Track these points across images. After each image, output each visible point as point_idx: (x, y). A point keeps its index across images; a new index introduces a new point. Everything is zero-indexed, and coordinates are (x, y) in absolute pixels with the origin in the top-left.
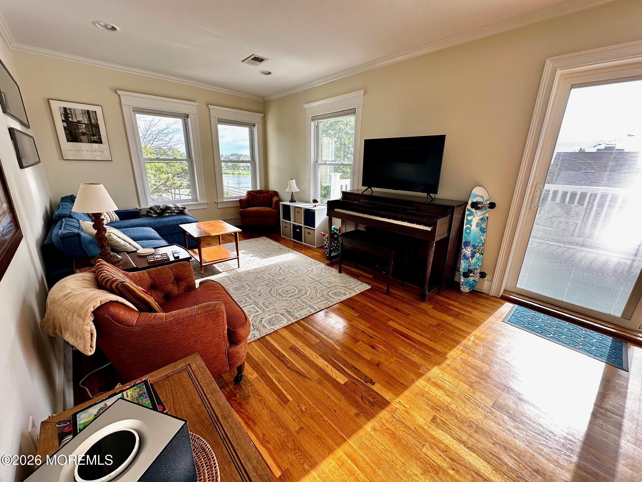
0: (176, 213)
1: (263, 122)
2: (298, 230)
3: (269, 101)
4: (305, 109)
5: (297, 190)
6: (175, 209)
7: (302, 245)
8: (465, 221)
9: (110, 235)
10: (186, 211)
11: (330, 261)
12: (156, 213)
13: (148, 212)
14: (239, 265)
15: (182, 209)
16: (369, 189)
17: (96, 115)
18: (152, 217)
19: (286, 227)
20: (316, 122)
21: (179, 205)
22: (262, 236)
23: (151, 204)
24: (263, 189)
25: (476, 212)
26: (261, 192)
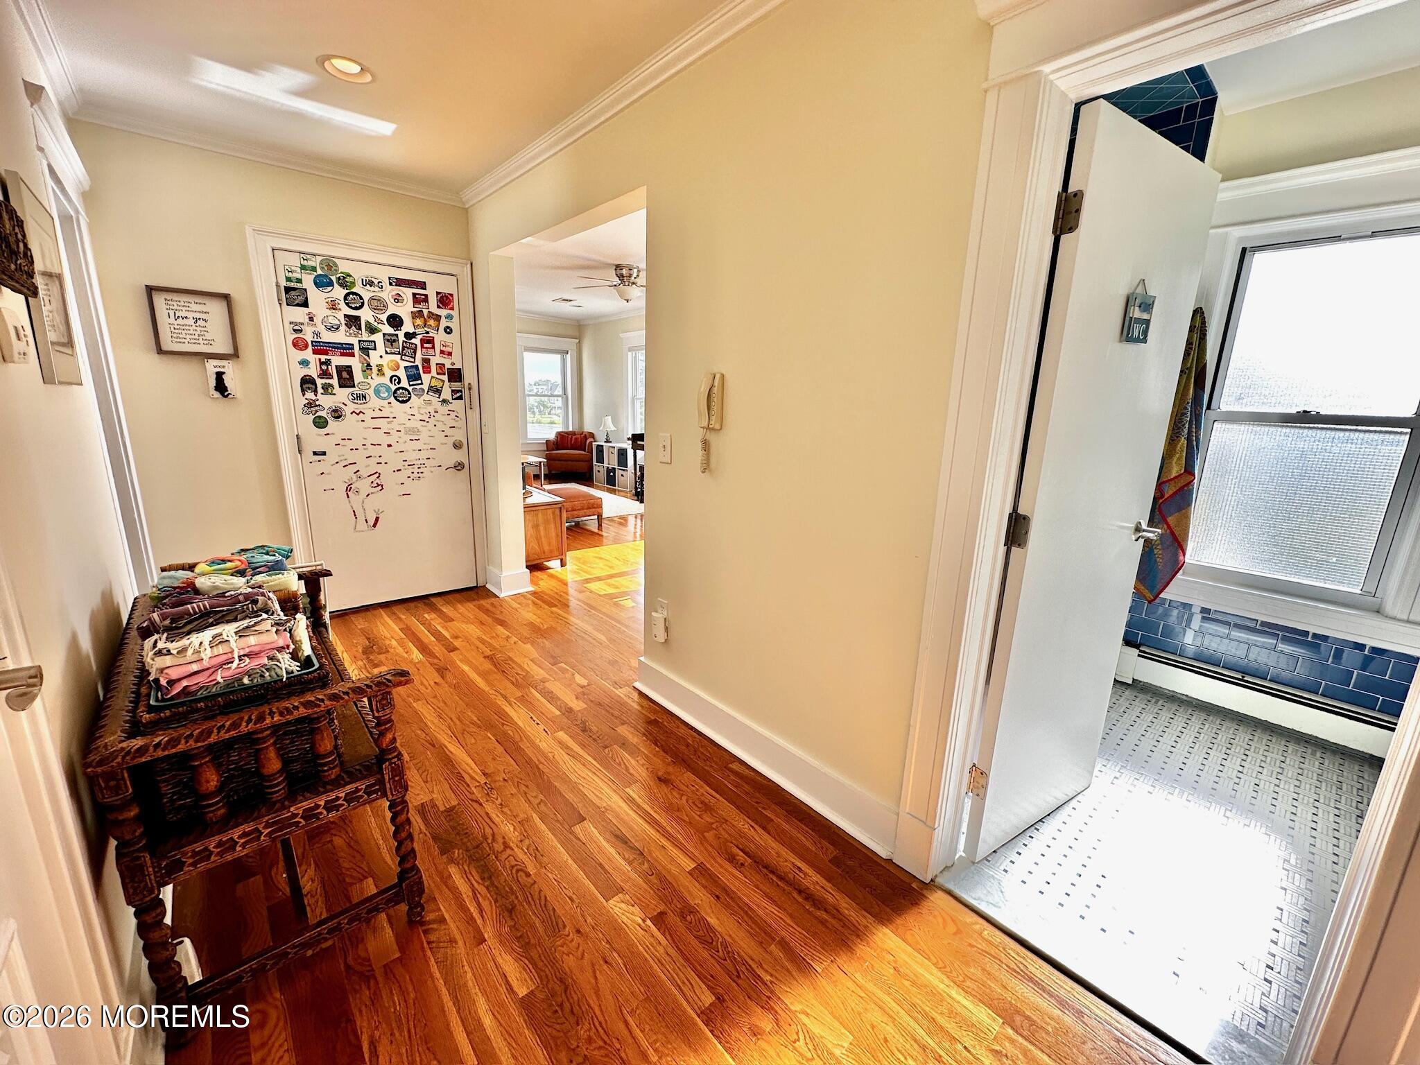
1: (578, 348)
2: (611, 474)
3: (586, 325)
4: (622, 338)
19: (599, 471)
24: (577, 429)
26: (573, 433)
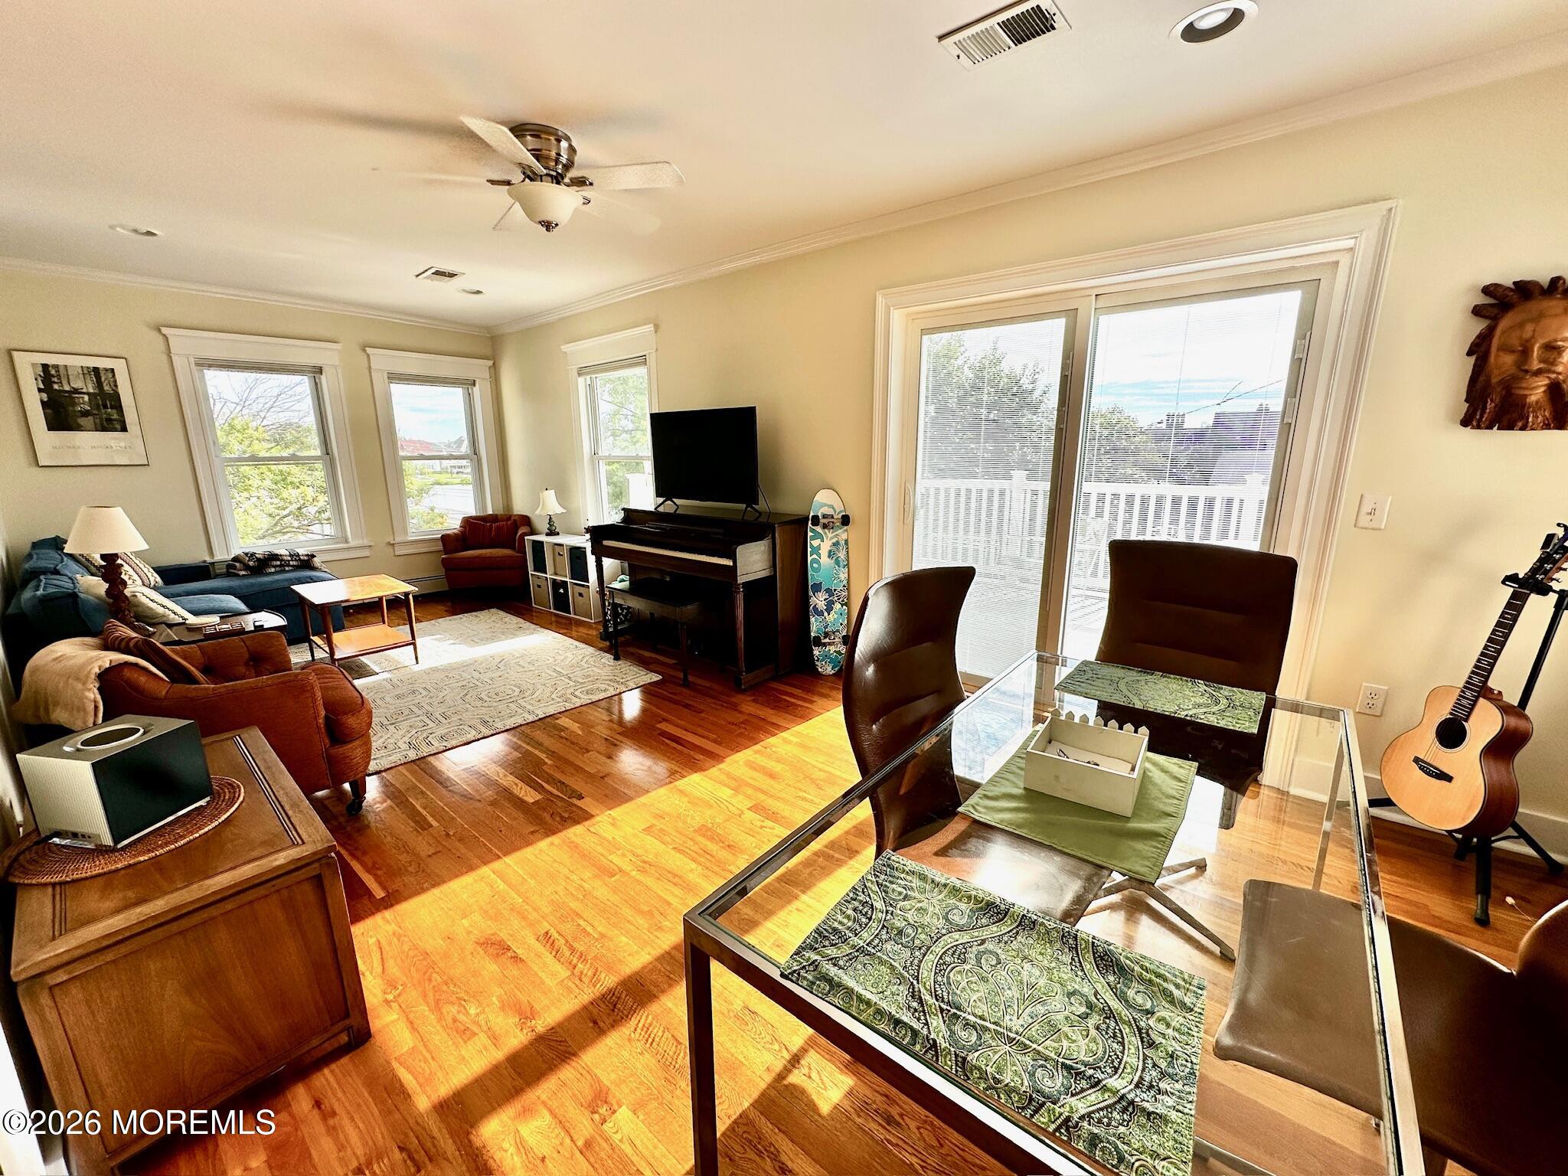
0: (293, 566)
1: (493, 375)
2: (562, 591)
3: (502, 335)
4: (565, 353)
5: (559, 510)
6: (289, 558)
7: (570, 619)
8: (809, 550)
9: (136, 596)
10: (317, 561)
11: (608, 643)
12: (246, 567)
13: (229, 566)
14: (416, 658)
15: (306, 558)
16: (669, 502)
17: (114, 376)
18: (238, 575)
19: (539, 586)
20: (588, 377)
21: (302, 551)
22: (489, 607)
23: (236, 551)
24: (500, 511)
25: (825, 533)
26: (493, 518)
